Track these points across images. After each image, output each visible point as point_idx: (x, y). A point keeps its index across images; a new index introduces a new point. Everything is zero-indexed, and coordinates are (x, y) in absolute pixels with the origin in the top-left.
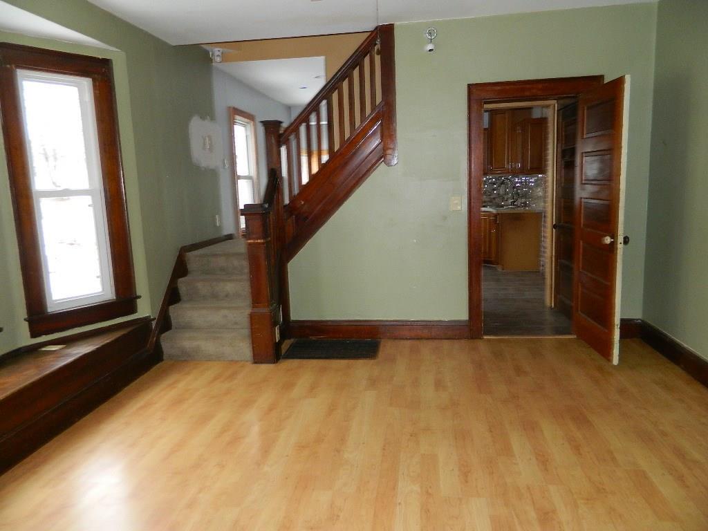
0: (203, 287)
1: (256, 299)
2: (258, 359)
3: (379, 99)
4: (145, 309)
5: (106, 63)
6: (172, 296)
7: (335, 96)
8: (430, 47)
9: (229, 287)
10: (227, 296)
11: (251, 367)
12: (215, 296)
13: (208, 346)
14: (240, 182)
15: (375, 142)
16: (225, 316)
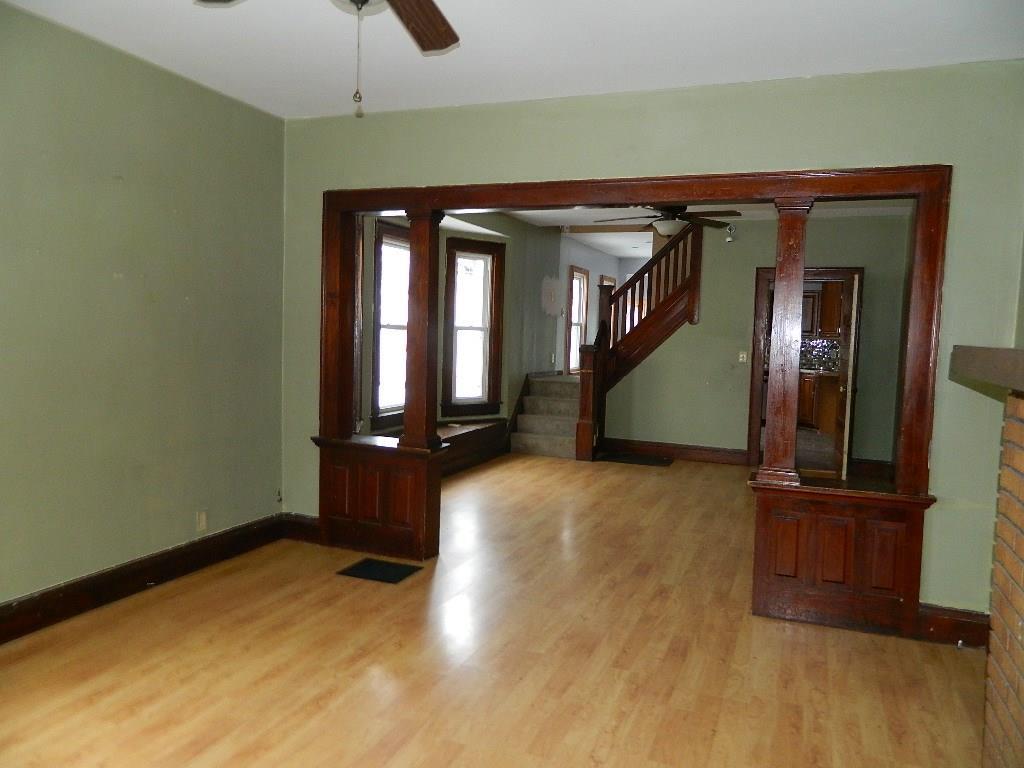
0: (542, 404)
1: (583, 413)
2: (580, 457)
3: (688, 274)
4: (505, 413)
5: (503, 246)
6: (520, 409)
7: (655, 269)
8: (729, 239)
9: (563, 406)
10: (560, 412)
11: (573, 461)
12: (550, 412)
13: (544, 444)
14: (573, 327)
15: (681, 307)
16: (558, 426)
